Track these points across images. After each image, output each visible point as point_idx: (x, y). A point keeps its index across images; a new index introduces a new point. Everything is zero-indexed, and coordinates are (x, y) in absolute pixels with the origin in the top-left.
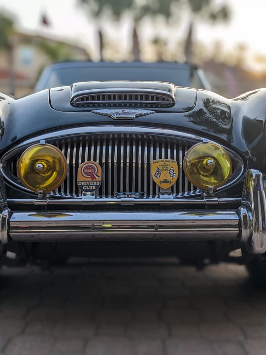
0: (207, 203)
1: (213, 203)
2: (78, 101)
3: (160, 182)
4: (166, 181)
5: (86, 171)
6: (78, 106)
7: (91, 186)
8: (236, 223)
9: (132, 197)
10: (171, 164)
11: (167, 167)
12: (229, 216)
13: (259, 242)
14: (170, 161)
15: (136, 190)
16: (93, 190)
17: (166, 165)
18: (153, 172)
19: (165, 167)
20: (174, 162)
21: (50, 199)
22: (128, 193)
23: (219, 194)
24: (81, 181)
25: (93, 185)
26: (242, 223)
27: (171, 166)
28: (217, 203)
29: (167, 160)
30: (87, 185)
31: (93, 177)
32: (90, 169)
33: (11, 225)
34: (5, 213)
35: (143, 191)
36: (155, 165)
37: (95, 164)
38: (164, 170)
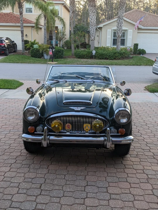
1: (98, 135)
2: (65, 103)
4: (87, 130)
6: (65, 105)
9: (79, 133)
10: (89, 125)
12: (102, 139)
15: (80, 130)
16: (69, 131)
19: (87, 126)
21: (59, 133)
22: (78, 131)
23: (100, 133)
24: (66, 129)
26: (105, 140)
28: (100, 135)
31: (69, 128)
32: (68, 126)
33: (50, 140)
34: (49, 137)
35: (82, 130)
36: (85, 125)
37: (70, 124)
38: (87, 127)
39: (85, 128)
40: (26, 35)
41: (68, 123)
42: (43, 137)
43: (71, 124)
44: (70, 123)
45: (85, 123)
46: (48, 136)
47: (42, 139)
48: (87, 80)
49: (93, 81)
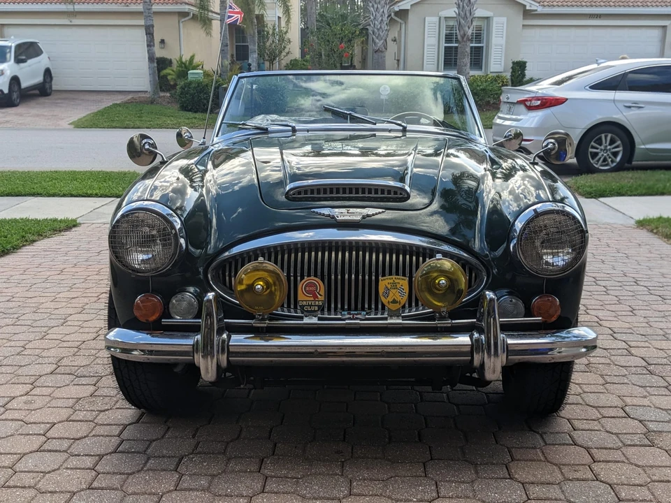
0: (438, 325)
1: (445, 325)
2: (294, 194)
3: (389, 302)
4: (394, 302)
6: (294, 200)
7: (313, 306)
8: (468, 349)
9: (357, 319)
10: (401, 282)
11: (396, 286)
12: (464, 339)
13: (491, 371)
14: (400, 279)
15: (363, 309)
16: (315, 311)
17: (395, 283)
18: (381, 290)
19: (394, 286)
20: (405, 280)
21: (270, 320)
22: (354, 312)
23: (453, 315)
24: (302, 301)
25: (315, 305)
26: (475, 347)
27: (401, 284)
28: (450, 325)
29: (397, 277)
30: (309, 305)
31: (315, 296)
32: (311, 286)
33: (231, 350)
34: (225, 336)
35: (370, 308)
36: (384, 283)
37: (317, 281)
38: (393, 288)
39: (386, 294)
40: (162, 41)
41: (309, 275)
42: (199, 337)
43: (323, 280)
44: (316, 276)
45: (384, 275)
46: (220, 332)
47: (195, 347)
48: (375, 124)
49: (401, 128)
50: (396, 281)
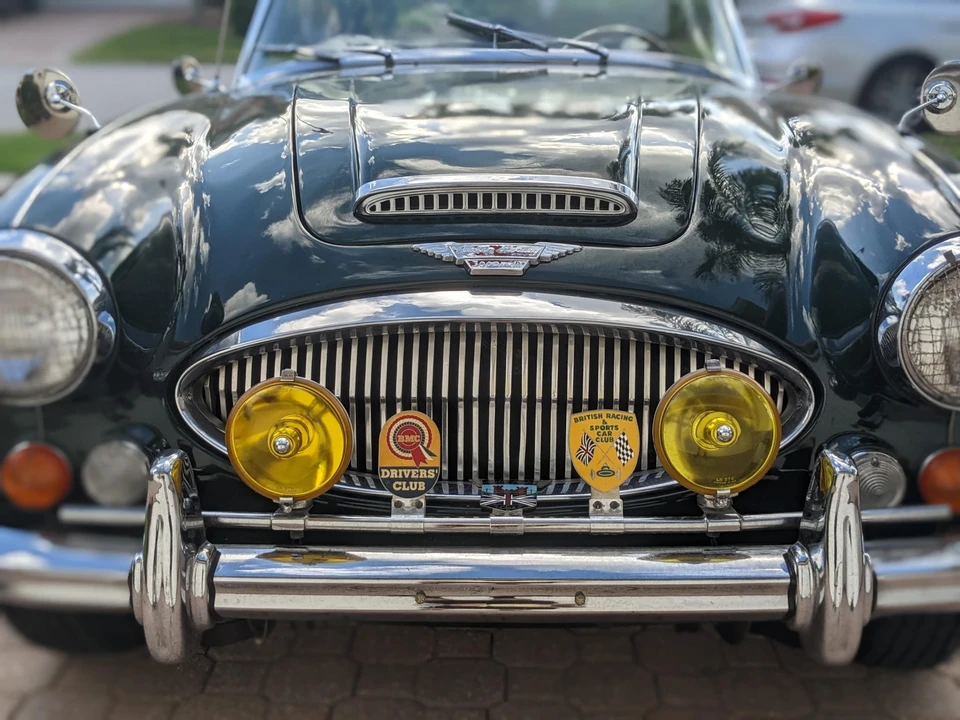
0: (711, 530)
1: (726, 530)
2: (372, 208)
3: (592, 473)
4: (606, 472)
5: (401, 439)
6: (374, 221)
7: (413, 480)
10: (621, 423)
11: (610, 434)
13: (839, 642)
14: (617, 417)
16: (420, 493)
17: (608, 428)
19: (606, 434)
20: (630, 419)
24: (389, 468)
25: (419, 480)
27: (620, 430)
28: (738, 529)
29: (610, 412)
30: (403, 479)
31: (419, 457)
32: (410, 434)
34: (203, 555)
37: (424, 421)
38: (603, 441)
39: (587, 452)
41: (406, 407)
43: (438, 421)
44: (422, 408)
45: (577, 409)
48: (546, 50)
49: (597, 57)
50: (611, 422)
